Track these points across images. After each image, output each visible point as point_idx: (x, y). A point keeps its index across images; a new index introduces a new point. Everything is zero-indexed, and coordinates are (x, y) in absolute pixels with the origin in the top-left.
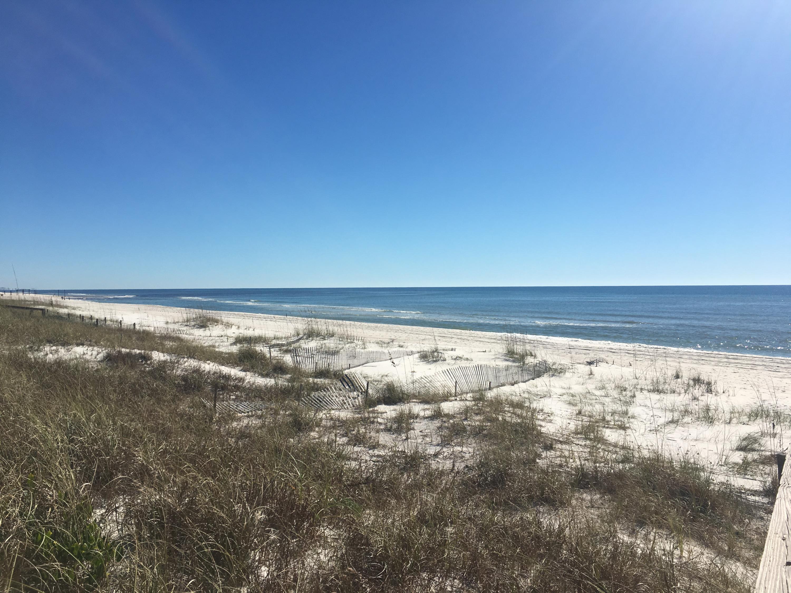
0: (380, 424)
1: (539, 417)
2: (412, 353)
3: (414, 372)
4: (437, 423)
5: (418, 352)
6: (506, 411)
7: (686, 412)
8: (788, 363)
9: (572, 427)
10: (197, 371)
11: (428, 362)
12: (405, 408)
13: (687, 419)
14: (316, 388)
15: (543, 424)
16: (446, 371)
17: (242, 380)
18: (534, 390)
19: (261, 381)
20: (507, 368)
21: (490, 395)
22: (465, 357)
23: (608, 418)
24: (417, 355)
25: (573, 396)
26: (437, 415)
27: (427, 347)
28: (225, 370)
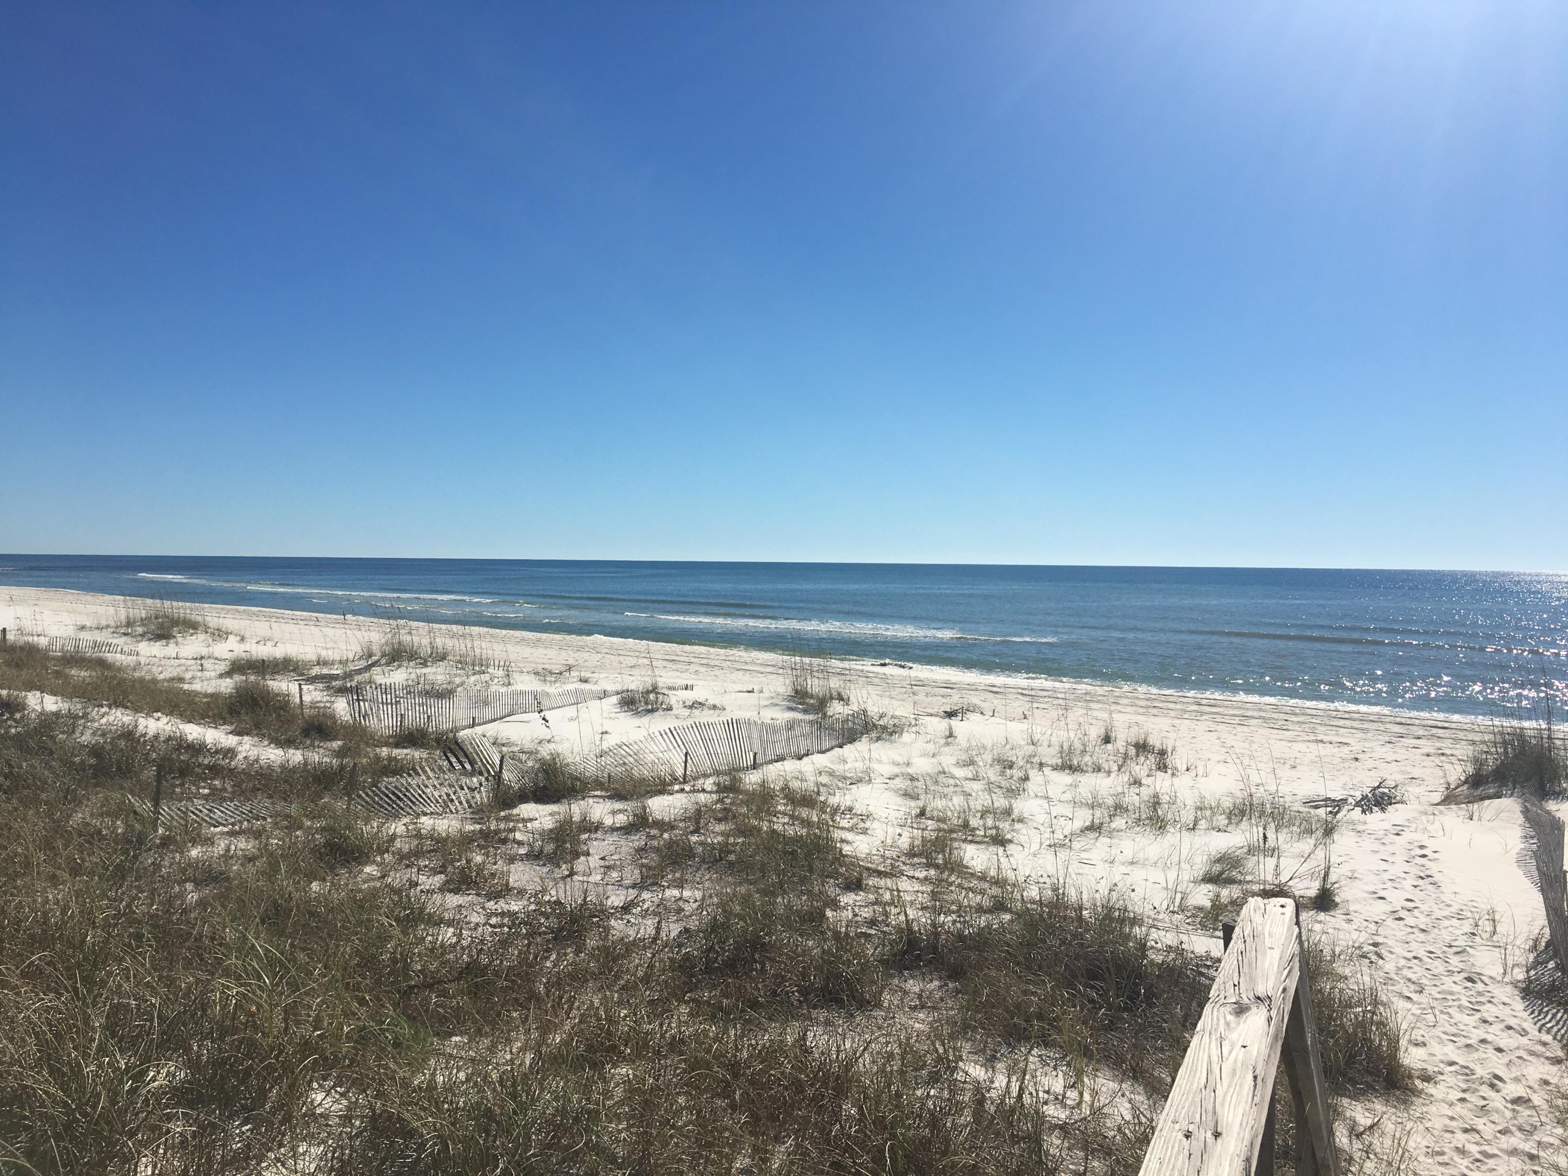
0: (520, 843)
1: (844, 823)
2: (605, 694)
3: (606, 733)
4: (638, 840)
5: (618, 693)
6: (780, 812)
7: (1119, 809)
8: (1303, 714)
9: (904, 843)
10: (129, 734)
11: (637, 713)
12: (576, 809)
13: (1119, 822)
14: (395, 768)
15: (849, 836)
16: (668, 731)
17: (230, 753)
18: (839, 768)
19: (272, 755)
20: (791, 726)
21: (752, 779)
22: (711, 702)
23: (974, 822)
24: (614, 699)
25: (913, 779)
26: (640, 823)
27: (636, 683)
28: (193, 732)
